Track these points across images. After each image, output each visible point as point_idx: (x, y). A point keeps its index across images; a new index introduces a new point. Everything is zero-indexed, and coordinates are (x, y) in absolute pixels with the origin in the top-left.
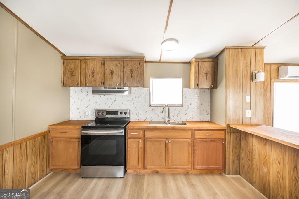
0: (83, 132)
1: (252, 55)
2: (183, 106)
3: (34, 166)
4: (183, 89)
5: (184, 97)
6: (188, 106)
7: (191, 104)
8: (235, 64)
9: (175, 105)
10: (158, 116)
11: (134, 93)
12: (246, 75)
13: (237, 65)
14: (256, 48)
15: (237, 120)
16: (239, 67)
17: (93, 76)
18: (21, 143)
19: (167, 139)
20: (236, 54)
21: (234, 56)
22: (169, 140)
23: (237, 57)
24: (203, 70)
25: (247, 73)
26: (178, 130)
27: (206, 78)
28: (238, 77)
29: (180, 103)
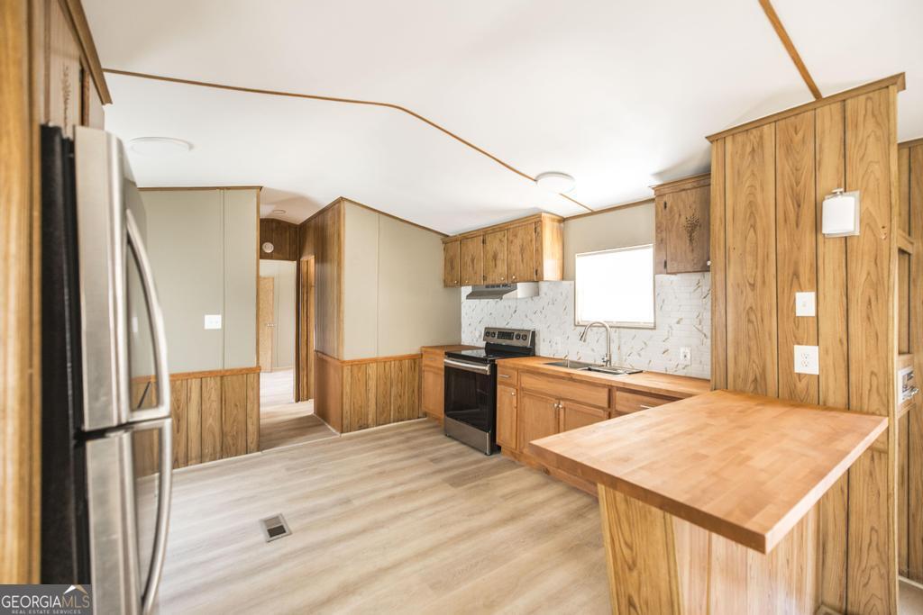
0: (446, 360)
1: (823, 132)
2: (655, 326)
3: (400, 396)
4: (657, 276)
5: (659, 302)
6: (671, 327)
7: (678, 323)
8: (747, 185)
9: (639, 323)
10: (593, 350)
11: (546, 294)
12: (792, 216)
13: (752, 186)
14: (847, 96)
15: (756, 378)
16: (763, 190)
17: (473, 267)
18: (385, 362)
19: (559, 399)
20: (749, 149)
21: (742, 156)
22: (562, 402)
23: (753, 158)
24: (680, 215)
25: (799, 206)
26: (581, 382)
27: (691, 240)
28: (759, 225)
29: (647, 317)
